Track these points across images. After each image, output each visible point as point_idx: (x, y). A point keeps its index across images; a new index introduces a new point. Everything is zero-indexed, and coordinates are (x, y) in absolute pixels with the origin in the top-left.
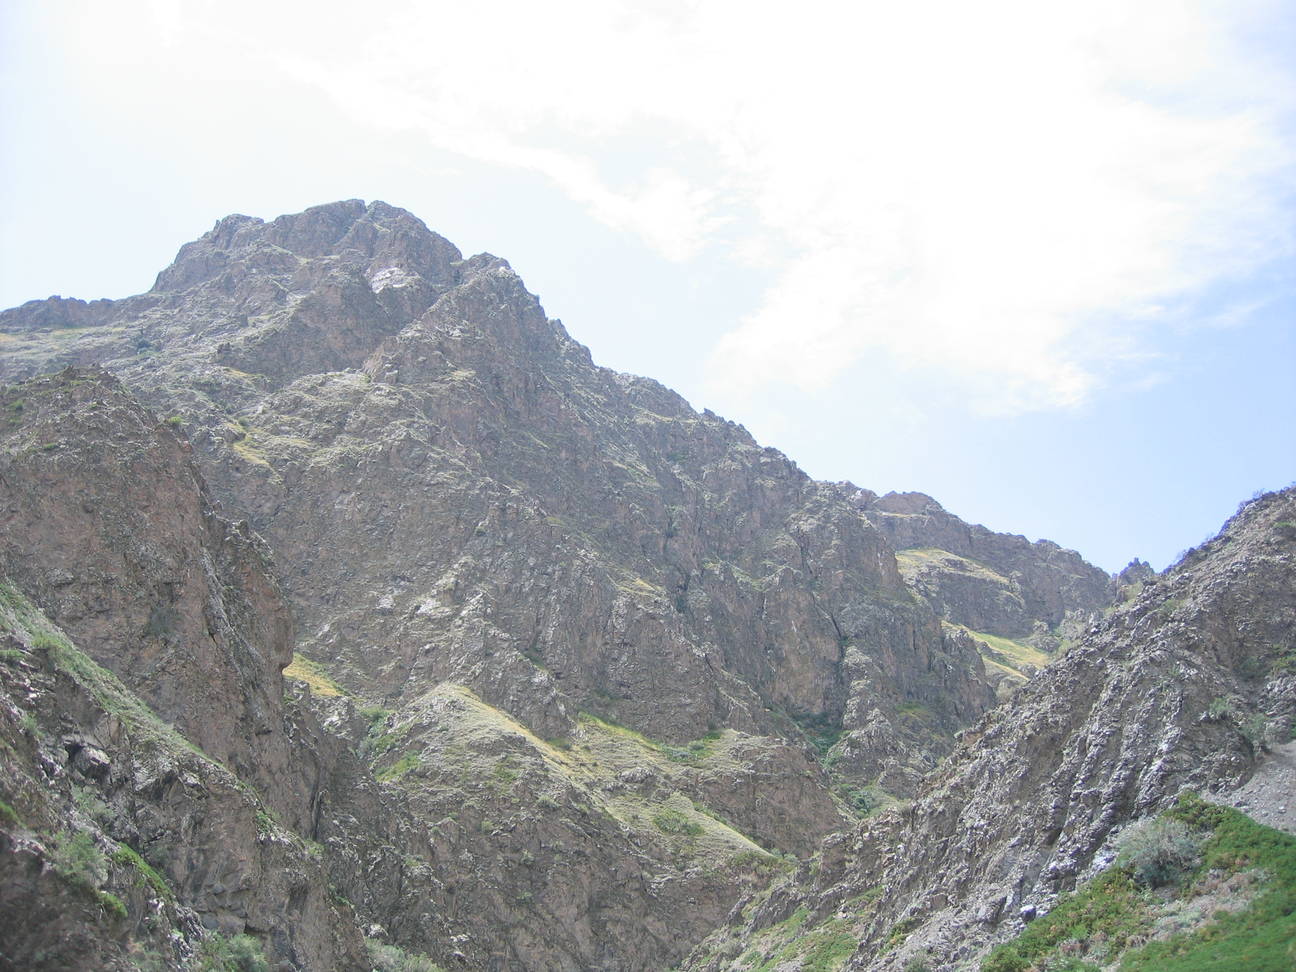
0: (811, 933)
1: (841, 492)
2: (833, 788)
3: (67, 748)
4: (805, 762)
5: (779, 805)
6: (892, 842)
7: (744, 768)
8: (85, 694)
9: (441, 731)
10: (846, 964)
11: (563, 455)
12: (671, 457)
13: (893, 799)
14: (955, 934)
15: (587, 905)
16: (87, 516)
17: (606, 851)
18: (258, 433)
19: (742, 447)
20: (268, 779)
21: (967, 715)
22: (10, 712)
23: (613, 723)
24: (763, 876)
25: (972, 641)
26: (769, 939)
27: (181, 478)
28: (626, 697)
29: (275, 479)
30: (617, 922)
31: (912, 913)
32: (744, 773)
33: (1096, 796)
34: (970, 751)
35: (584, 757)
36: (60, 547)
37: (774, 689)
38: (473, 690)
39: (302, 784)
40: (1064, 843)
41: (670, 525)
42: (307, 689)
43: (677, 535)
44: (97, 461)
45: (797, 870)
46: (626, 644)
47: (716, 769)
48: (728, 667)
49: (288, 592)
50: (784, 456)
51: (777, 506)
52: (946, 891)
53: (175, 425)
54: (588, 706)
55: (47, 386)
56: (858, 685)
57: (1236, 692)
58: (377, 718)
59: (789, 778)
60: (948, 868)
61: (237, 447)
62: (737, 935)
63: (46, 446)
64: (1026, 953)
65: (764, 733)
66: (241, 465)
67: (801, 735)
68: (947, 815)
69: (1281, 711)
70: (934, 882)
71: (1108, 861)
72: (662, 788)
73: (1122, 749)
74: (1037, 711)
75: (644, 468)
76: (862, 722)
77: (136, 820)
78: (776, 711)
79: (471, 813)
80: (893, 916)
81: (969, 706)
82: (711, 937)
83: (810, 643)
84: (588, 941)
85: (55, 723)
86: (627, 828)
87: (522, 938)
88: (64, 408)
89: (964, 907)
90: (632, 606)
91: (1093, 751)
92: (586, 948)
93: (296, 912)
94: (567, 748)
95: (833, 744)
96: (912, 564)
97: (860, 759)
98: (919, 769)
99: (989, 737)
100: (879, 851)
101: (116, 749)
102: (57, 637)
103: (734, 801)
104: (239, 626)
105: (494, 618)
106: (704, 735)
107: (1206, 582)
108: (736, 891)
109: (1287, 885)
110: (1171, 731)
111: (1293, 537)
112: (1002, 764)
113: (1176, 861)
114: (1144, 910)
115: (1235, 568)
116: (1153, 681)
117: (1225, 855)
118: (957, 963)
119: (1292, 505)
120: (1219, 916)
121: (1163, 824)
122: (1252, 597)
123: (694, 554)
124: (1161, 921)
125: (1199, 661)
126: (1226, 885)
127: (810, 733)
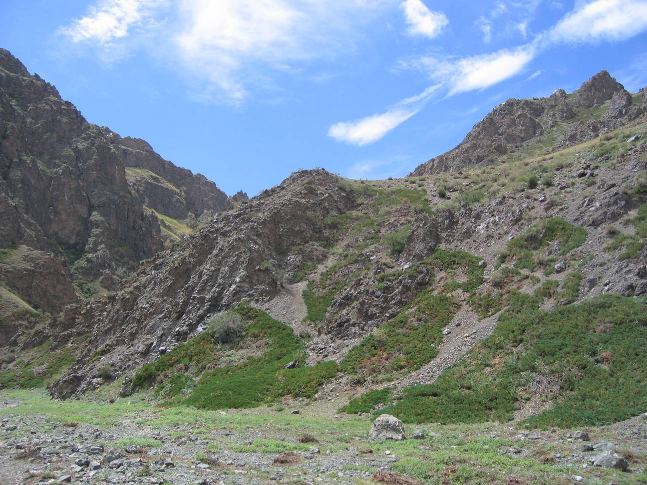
0: (53, 353)
1: (102, 132)
2: (75, 281)
4: (62, 267)
5: (45, 287)
6: (101, 311)
7: (28, 266)
12: (11, 96)
13: (105, 290)
14: (126, 358)
19: (52, 98)
21: (148, 253)
24: (31, 323)
25: (157, 218)
26: (30, 354)
31: (106, 346)
32: (28, 268)
33: (203, 299)
34: (146, 271)
37: (50, 228)
40: (185, 319)
41: (5, 132)
43: (8, 138)
45: (50, 321)
47: (13, 265)
48: (27, 213)
50: (75, 107)
51: (67, 133)
52: (124, 337)
56: (95, 231)
57: (274, 259)
59: (52, 274)
60: (127, 326)
62: (13, 351)
64: (159, 369)
65: (42, 249)
67: (61, 253)
68: (130, 300)
69: (293, 269)
70: (119, 332)
71: (204, 329)
73: (219, 278)
74: (182, 255)
76: (95, 250)
78: (50, 239)
80: (96, 347)
81: (150, 248)
83: (74, 207)
89: (132, 345)
91: (205, 277)
95: (78, 259)
96: (133, 175)
97: (91, 268)
98: (120, 277)
99: (157, 265)
100: (94, 315)
103: (20, 283)
106: (9, 247)
107: (270, 206)
108: (15, 329)
109: (281, 347)
110: (242, 273)
111: (311, 192)
112: (161, 278)
113: (235, 332)
114: (217, 353)
115: (284, 202)
116: (238, 249)
117: (256, 332)
118: (125, 371)
119: (314, 177)
120: (249, 358)
121: (232, 315)
122: (289, 216)
123: (17, 150)
124: (224, 359)
125: (260, 242)
126: (254, 345)
127: (67, 252)
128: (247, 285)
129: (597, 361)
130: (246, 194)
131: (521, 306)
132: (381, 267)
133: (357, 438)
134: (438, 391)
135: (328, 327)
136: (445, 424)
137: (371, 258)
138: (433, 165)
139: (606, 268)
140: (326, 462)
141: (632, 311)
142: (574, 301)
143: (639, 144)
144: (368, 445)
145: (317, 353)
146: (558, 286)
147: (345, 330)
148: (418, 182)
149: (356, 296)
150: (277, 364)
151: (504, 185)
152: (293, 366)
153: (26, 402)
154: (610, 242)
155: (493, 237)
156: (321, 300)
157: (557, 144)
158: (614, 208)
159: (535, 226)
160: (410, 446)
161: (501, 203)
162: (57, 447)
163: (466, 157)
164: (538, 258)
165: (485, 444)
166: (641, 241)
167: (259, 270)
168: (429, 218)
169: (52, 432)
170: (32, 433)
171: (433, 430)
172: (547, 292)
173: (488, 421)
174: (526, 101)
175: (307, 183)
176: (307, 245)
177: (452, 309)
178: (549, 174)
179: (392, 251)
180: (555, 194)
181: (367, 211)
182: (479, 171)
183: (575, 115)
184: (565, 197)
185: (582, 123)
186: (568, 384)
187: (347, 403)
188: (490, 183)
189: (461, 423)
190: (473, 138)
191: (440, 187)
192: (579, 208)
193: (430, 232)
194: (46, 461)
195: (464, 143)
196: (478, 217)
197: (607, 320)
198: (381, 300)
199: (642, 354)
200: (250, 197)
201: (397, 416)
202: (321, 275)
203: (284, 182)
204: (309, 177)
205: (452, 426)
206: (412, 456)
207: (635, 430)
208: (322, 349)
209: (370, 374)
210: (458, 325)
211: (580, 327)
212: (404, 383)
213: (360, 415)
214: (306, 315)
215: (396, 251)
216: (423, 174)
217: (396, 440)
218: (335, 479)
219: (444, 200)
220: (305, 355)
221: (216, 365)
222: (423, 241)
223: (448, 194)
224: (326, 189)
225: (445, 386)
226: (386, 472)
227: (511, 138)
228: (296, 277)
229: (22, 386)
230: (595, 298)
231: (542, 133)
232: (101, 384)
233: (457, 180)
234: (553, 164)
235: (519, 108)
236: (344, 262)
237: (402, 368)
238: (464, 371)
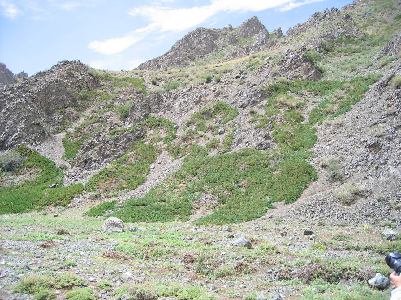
57: (44, 117)
69: (56, 124)
73: (5, 128)
107: (43, 83)
109: (47, 174)
110: (22, 125)
111: (71, 75)
113: (16, 164)
114: (3, 177)
115: (52, 81)
116: (20, 109)
117: (31, 164)
119: (73, 66)
120: (25, 181)
121: (14, 153)
122: (55, 90)
124: (8, 181)
125: (35, 106)
126: (29, 172)
128: (25, 134)
129: (239, 187)
130: (26, 73)
131: (198, 153)
132: (113, 126)
133: (94, 231)
134: (146, 203)
135: (78, 162)
136: (149, 223)
137: (108, 120)
138: (150, 64)
139: (247, 133)
140: (73, 246)
141: (260, 158)
142: (228, 151)
143: (271, 62)
144: (101, 235)
145: (70, 178)
146: (219, 142)
147: (89, 164)
148: (139, 74)
149: (97, 143)
150: (44, 185)
151: (192, 80)
152: (55, 186)
154: (251, 118)
155: (183, 111)
156: (74, 145)
157: (225, 57)
158: (254, 98)
159: (208, 106)
160: (127, 236)
161: (189, 90)
163: (170, 61)
164: (209, 125)
165: (172, 234)
166: (268, 118)
167: (34, 124)
168: (145, 97)
171: (141, 226)
172: (213, 146)
173: (174, 221)
174: (209, 30)
175: (68, 69)
176: (66, 109)
177: (156, 153)
178: (219, 75)
179: (121, 116)
180: (222, 88)
181: (106, 90)
182: (177, 70)
183: (237, 41)
184: (227, 89)
185: (240, 46)
186: (222, 200)
187: (89, 210)
188: (183, 78)
189: (159, 222)
190: (175, 50)
191: (153, 78)
192: (235, 97)
193: (146, 105)
195: (170, 51)
196: (175, 98)
197: (246, 163)
198: (113, 146)
199: (264, 183)
200: (29, 76)
201: (120, 218)
202: (75, 129)
203: (53, 68)
204: (69, 65)
205: (153, 224)
206: (127, 241)
207: (257, 226)
208: (74, 176)
209: (104, 192)
210: (159, 163)
211: (231, 167)
212: (125, 197)
213: (97, 217)
214: (64, 154)
215: (124, 116)
216: (143, 69)
217: (119, 232)
218: (79, 256)
219: (155, 86)
220: (63, 180)
221: (2, 185)
222: (141, 111)
223: (158, 83)
224: (81, 74)
225: (150, 200)
226: (111, 252)
227: (198, 51)
228: (58, 130)
230: (240, 150)
231: (217, 51)
233: (164, 74)
234: (221, 69)
235: (205, 34)
236: (90, 121)
237: (124, 188)
238: (162, 191)
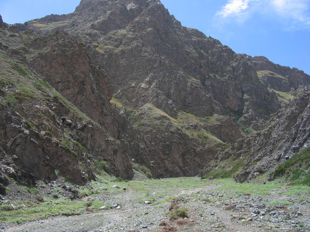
0: (234, 162)
1: (243, 56)
2: (240, 128)
3: (62, 119)
4: (233, 122)
5: (227, 132)
6: (254, 141)
7: (219, 123)
8: (65, 107)
9: (147, 115)
10: (242, 169)
11: (175, 48)
12: (201, 48)
13: (254, 130)
14: (269, 162)
15: (181, 155)
16: (63, 66)
17: (186, 142)
18: (101, 45)
19: (218, 46)
20: (107, 126)
21: (273, 111)
22: (49, 111)
23: (187, 113)
25: (275, 93)
26: (224, 163)
27: (84, 56)
28: (190, 106)
29: (106, 56)
30: (188, 158)
31: (259, 157)
32: (218, 124)
33: (305, 130)
34: (274, 119)
35: (180, 121)
36: (58, 73)
37: (226, 104)
38: (154, 105)
39: (115, 127)
40: (297, 141)
41: (201, 65)
42: (115, 105)
43: (202, 67)
44: (65, 53)
45: (231, 147)
46: (190, 94)
47: (212, 123)
48: (215, 99)
49: (110, 83)
50: (229, 47)
51: (227, 60)
52: (267, 152)
53: (82, 44)
54: (181, 109)
55: (52, 36)
56: (247, 103)
58: (132, 112)
59: (229, 125)
60: (268, 147)
61: (97, 49)
62: (216, 162)
63: (53, 50)
64: (286, 167)
65: (223, 115)
66: (98, 53)
67: (232, 115)
68: (268, 134)
70: (264, 150)
71: (307, 146)
72: (199, 128)
74: (291, 109)
75: (194, 51)
76: (247, 112)
77: (78, 135)
78: (226, 110)
79: (154, 133)
80: (254, 158)
81: (274, 109)
82: (210, 162)
83: (235, 93)
84: (182, 163)
85: (59, 114)
86: (191, 137)
87: (166, 162)
88: (56, 41)
89: (271, 156)
90: (192, 85)
91: (305, 119)
92: (181, 164)
93: (115, 156)
94: (176, 118)
95: (240, 117)
96: (260, 74)
97: (247, 121)
98: (261, 124)
99: (279, 116)
100: (251, 143)
101: (73, 119)
102: (58, 94)
103: (216, 131)
104: (99, 91)
105: (159, 88)
106: (209, 115)
108: (216, 152)
112: (282, 122)
118: (269, 169)
123: (207, 72)
127: (235, 115)
153: (225, 184)
162: (243, 205)
169: (239, 198)
170: (230, 198)
194: (239, 211)
229: (222, 177)
232: (258, 175)
